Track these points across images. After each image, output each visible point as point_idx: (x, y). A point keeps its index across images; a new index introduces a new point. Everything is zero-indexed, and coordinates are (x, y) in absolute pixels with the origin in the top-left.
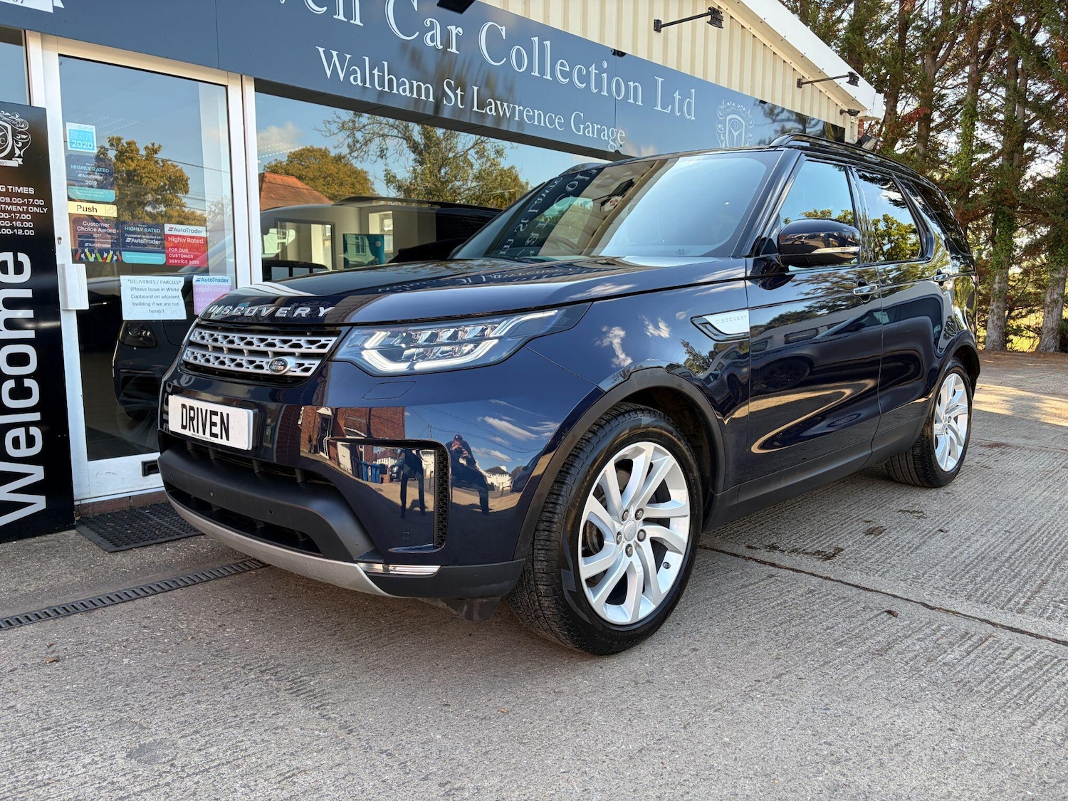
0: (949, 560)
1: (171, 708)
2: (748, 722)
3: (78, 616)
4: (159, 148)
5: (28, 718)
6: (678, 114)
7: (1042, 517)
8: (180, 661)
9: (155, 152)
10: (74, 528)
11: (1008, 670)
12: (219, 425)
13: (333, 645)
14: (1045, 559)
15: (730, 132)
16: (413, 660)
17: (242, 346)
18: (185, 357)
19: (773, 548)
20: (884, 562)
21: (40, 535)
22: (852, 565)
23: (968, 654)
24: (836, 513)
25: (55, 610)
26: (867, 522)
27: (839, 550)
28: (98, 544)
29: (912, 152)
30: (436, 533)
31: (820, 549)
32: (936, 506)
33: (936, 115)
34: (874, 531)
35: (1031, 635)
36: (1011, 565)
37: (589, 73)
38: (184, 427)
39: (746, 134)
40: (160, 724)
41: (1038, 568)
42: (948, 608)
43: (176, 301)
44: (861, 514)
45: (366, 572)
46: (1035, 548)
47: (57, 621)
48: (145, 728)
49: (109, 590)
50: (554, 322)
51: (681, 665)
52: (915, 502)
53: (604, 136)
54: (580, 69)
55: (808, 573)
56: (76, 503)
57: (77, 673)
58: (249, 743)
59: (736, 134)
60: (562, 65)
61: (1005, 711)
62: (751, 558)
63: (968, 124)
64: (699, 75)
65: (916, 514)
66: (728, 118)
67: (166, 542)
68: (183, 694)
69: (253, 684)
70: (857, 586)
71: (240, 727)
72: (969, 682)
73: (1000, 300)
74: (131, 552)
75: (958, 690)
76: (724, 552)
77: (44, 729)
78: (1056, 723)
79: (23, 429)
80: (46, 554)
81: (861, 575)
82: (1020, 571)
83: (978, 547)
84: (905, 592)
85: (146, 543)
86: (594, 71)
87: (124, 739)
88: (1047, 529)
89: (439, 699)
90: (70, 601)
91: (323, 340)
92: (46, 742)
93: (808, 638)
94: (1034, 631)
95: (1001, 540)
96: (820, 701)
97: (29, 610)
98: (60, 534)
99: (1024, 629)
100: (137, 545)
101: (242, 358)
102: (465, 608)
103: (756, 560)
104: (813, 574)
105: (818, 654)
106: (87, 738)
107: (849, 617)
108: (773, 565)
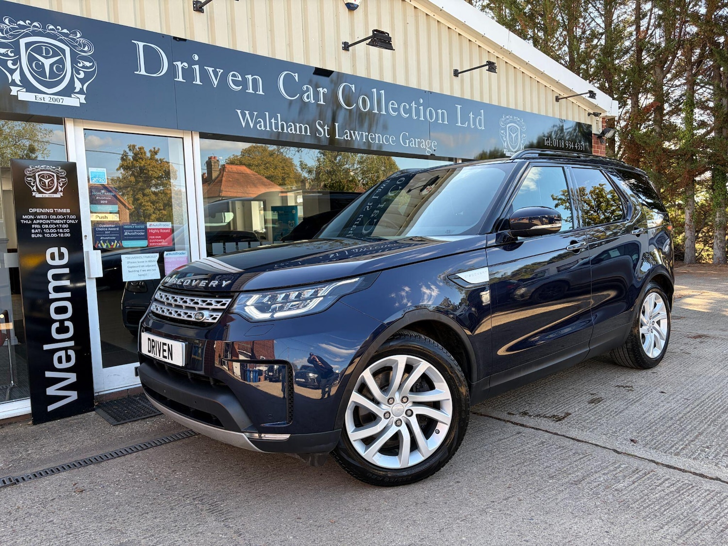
0: (640, 420)
1: (139, 521)
2: (480, 528)
3: (92, 466)
4: (158, 150)
5: (59, 527)
6: (473, 127)
7: (713, 388)
8: (148, 493)
9: (156, 153)
10: (94, 410)
11: (656, 494)
12: (167, 351)
13: (238, 482)
14: (706, 418)
15: (510, 135)
16: (284, 491)
17: (181, 303)
18: (152, 308)
19: (525, 414)
20: (596, 422)
21: (73, 415)
22: (574, 424)
23: (634, 483)
24: (573, 388)
25: (79, 463)
26: (592, 394)
27: (568, 414)
28: (107, 420)
29: (651, 132)
30: (287, 415)
31: (555, 414)
32: (643, 382)
33: (666, 106)
34: (595, 401)
35: (680, 470)
36: (682, 422)
37: (411, 107)
38: (149, 352)
39: (521, 135)
40: (132, 530)
41: (699, 424)
42: (630, 453)
43: (154, 268)
44: (590, 389)
45: (248, 438)
46: (701, 411)
47: (80, 469)
48: (124, 533)
49: (111, 449)
50: (357, 285)
51: (447, 492)
52: (629, 380)
53: (423, 146)
54: (405, 105)
55: (544, 431)
56: (95, 395)
57: (89, 501)
58: (181, 542)
59: (514, 136)
60: (393, 104)
61: (646, 520)
62: (509, 421)
63: (689, 111)
64: (486, 100)
65: (627, 388)
66: (508, 126)
67: (147, 418)
68: (147, 513)
69: (188, 507)
70: (573, 439)
71: (177, 533)
72: (628, 501)
73: (721, 229)
74: (126, 425)
75: (619, 507)
76: (493, 417)
77: (68, 534)
78: (677, 527)
79: (64, 351)
80: (77, 427)
81: (579, 431)
82: (686, 427)
83: (662, 411)
84: (604, 442)
85: (135, 419)
86: (414, 106)
87: (112, 540)
88: (714, 397)
89: (295, 514)
90: (88, 456)
91: (224, 301)
92: (68, 542)
93: (532, 474)
94: (682, 468)
95: (680, 405)
96: (528, 514)
97: (65, 463)
98: (86, 414)
99: (676, 466)
100: (130, 420)
101: (181, 310)
102: (310, 459)
103: (512, 422)
104: (547, 431)
105: (536, 484)
106: (91, 539)
107: (563, 460)
108: (522, 425)
